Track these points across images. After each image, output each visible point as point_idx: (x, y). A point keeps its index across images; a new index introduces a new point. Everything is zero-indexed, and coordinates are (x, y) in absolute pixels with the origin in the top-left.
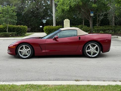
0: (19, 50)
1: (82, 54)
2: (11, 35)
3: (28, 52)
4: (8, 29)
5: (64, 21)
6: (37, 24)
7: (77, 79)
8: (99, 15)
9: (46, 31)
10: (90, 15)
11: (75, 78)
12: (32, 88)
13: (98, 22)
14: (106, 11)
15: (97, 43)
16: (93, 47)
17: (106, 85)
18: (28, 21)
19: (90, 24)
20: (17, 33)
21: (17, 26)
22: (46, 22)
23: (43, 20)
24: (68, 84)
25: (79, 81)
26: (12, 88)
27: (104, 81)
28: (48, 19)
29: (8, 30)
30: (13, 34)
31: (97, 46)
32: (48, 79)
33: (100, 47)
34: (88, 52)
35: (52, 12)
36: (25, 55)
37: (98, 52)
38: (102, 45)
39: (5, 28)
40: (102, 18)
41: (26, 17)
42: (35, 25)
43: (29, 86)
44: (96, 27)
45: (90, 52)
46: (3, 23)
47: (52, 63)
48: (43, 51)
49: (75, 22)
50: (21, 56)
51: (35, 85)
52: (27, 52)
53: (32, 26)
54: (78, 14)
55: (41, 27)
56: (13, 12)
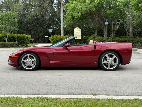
0: (23, 60)
1: (97, 66)
2: (11, 45)
3: (33, 62)
4: (8, 38)
5: (74, 30)
6: (41, 34)
7: (94, 93)
8: (114, 24)
9: (53, 42)
10: (104, 23)
11: (92, 92)
12: (41, 102)
13: (113, 33)
14: (123, 19)
15: (116, 53)
16: (111, 57)
17: (132, 99)
18: (31, 30)
19: (105, 34)
20: (18, 43)
21: (19, 35)
22: (52, 31)
23: (49, 29)
24: (85, 97)
25: (97, 95)
26: (16, 101)
27: (128, 96)
28: (54, 28)
29: (8, 40)
30: (13, 44)
31: (115, 56)
32: (59, 92)
33: (119, 58)
34: (105, 64)
35: (59, 20)
36: (29, 66)
37: (117, 64)
38: (122, 55)
39: (4, 37)
40: (117, 27)
41: (29, 25)
42: (39, 34)
43: (38, 99)
44: (111, 38)
45: (107, 63)
46: (2, 30)
47: (62, 76)
48: (51, 62)
49: (86, 31)
50: (25, 67)
51: (45, 98)
52: (31, 63)
53: (36, 36)
54: (90, 23)
55: (46, 36)
56: (14, 19)
